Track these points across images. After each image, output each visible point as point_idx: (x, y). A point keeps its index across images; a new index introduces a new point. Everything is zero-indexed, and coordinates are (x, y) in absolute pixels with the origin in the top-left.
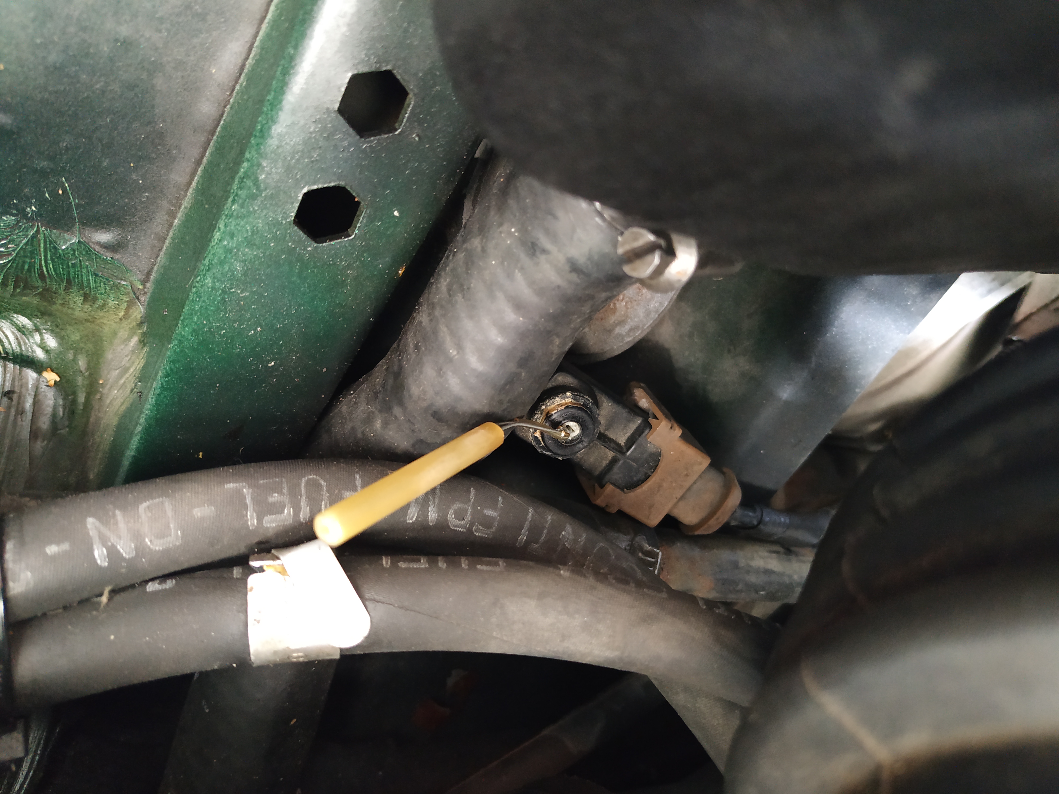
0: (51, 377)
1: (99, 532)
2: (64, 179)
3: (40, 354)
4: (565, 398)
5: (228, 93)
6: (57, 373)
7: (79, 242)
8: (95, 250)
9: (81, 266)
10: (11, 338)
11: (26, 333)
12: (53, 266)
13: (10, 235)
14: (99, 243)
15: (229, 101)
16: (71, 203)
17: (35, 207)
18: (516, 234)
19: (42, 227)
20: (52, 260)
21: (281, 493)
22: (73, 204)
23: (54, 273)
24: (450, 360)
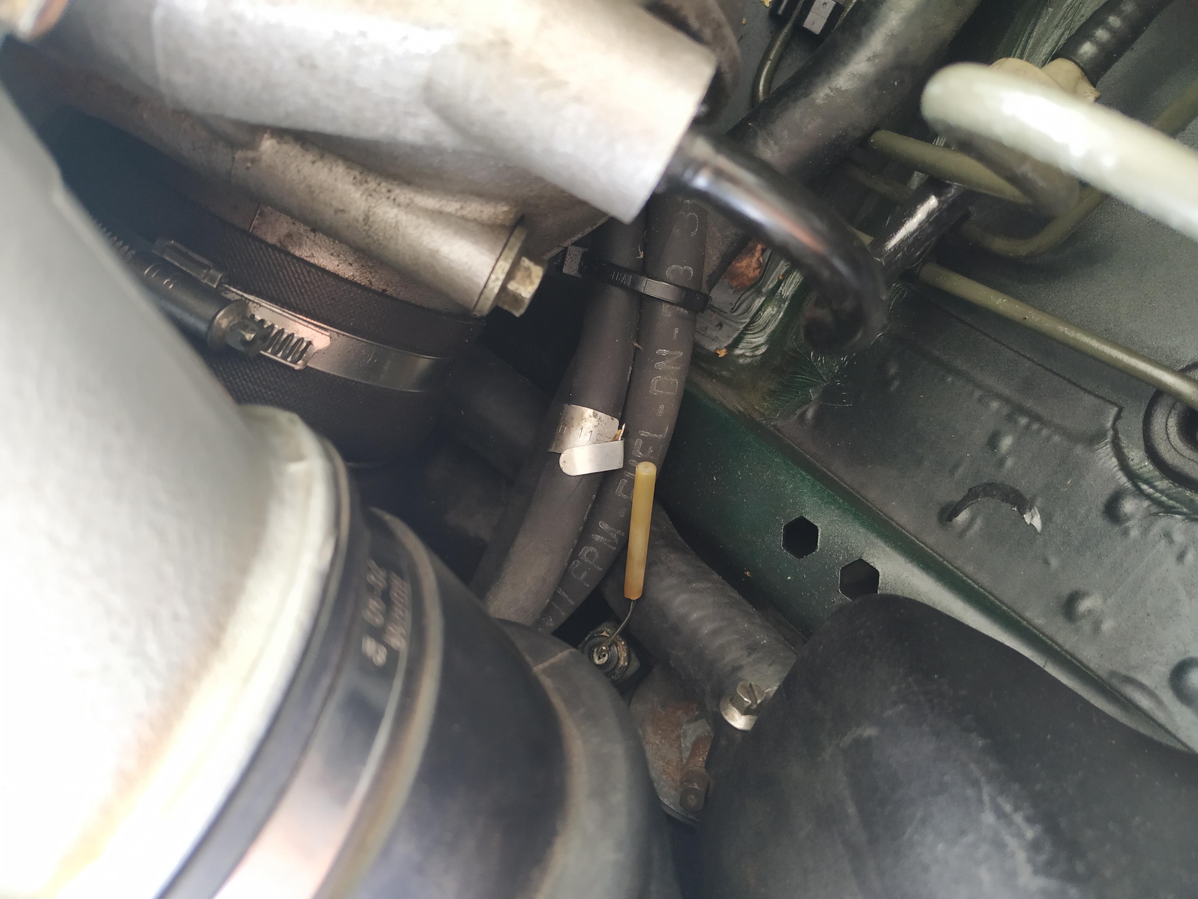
0: (722, 353)
1: (675, 356)
2: (851, 405)
3: (738, 352)
4: (624, 659)
5: (879, 507)
6: (723, 357)
7: (811, 400)
8: (804, 407)
9: (796, 396)
10: (754, 340)
11: (753, 349)
12: (800, 381)
13: (826, 366)
14: (807, 410)
15: (874, 507)
16: (836, 404)
17: (839, 385)
18: (762, 642)
19: (826, 384)
20: (805, 382)
21: (652, 454)
22: (835, 405)
23: (795, 380)
24: (689, 582)
